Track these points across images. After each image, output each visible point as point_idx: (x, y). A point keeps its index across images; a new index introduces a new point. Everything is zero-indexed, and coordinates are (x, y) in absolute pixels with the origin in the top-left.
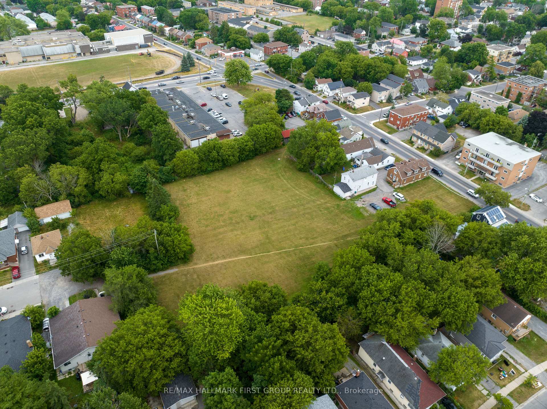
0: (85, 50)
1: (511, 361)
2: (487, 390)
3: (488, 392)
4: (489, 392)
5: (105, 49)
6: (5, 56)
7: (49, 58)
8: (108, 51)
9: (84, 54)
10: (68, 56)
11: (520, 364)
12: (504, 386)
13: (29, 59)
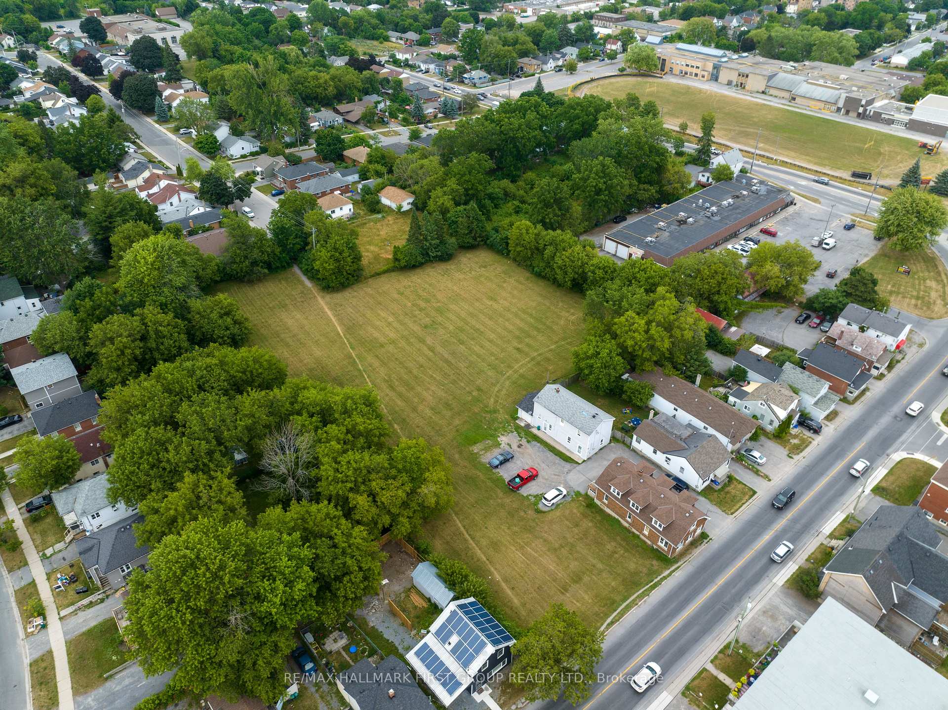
0: (851, 105)
1: (85, 602)
2: (51, 555)
3: (48, 555)
4: (48, 558)
5: (887, 117)
6: (747, 76)
7: (794, 99)
8: (890, 122)
9: (847, 112)
10: (822, 105)
11: (75, 613)
12: (48, 579)
13: (772, 92)
